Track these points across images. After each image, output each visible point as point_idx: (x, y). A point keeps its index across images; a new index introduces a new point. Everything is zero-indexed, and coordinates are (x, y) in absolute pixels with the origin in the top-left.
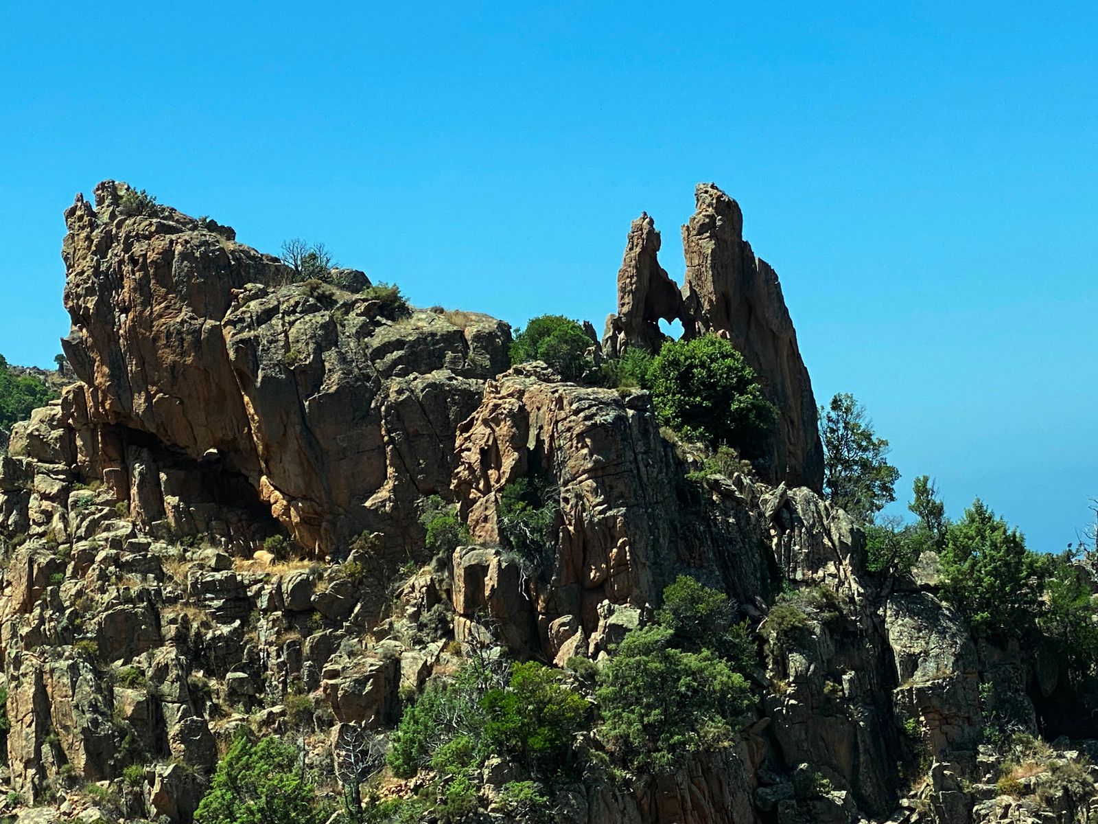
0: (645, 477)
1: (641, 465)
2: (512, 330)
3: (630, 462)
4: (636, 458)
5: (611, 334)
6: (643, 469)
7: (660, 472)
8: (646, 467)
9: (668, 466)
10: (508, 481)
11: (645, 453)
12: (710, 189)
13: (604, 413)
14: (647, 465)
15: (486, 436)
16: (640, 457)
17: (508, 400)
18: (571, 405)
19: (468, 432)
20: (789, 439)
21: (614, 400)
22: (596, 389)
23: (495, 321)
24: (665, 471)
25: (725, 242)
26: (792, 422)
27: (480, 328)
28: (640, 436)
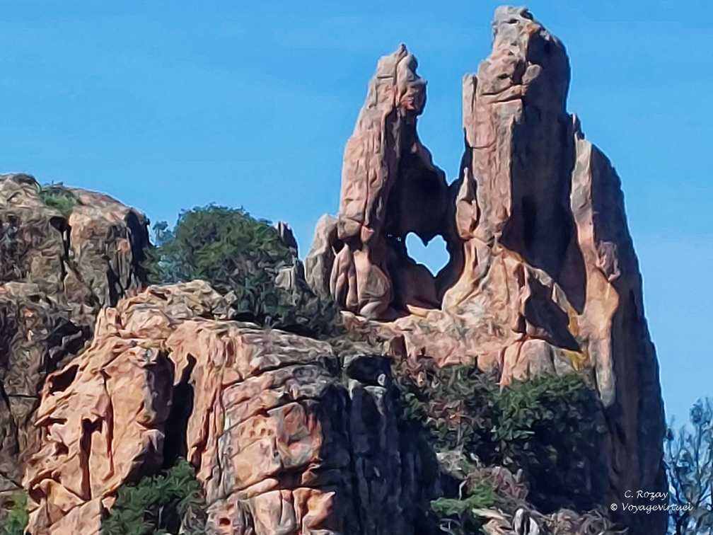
0: (364, 497)
1: (360, 474)
2: (150, 228)
3: (342, 469)
4: (352, 463)
5: (323, 250)
6: (363, 483)
7: (392, 491)
8: (369, 481)
9: (404, 481)
10: (126, 481)
11: (368, 456)
12: (520, 18)
13: (306, 379)
14: (371, 478)
15: (97, 400)
16: (359, 462)
17: (140, 341)
18: (249, 360)
19: (63, 391)
20: (614, 462)
21: (326, 358)
22: (295, 336)
23: (123, 209)
24: (399, 490)
25: (538, 111)
26: (621, 435)
27: (96, 218)
28: (363, 426)
